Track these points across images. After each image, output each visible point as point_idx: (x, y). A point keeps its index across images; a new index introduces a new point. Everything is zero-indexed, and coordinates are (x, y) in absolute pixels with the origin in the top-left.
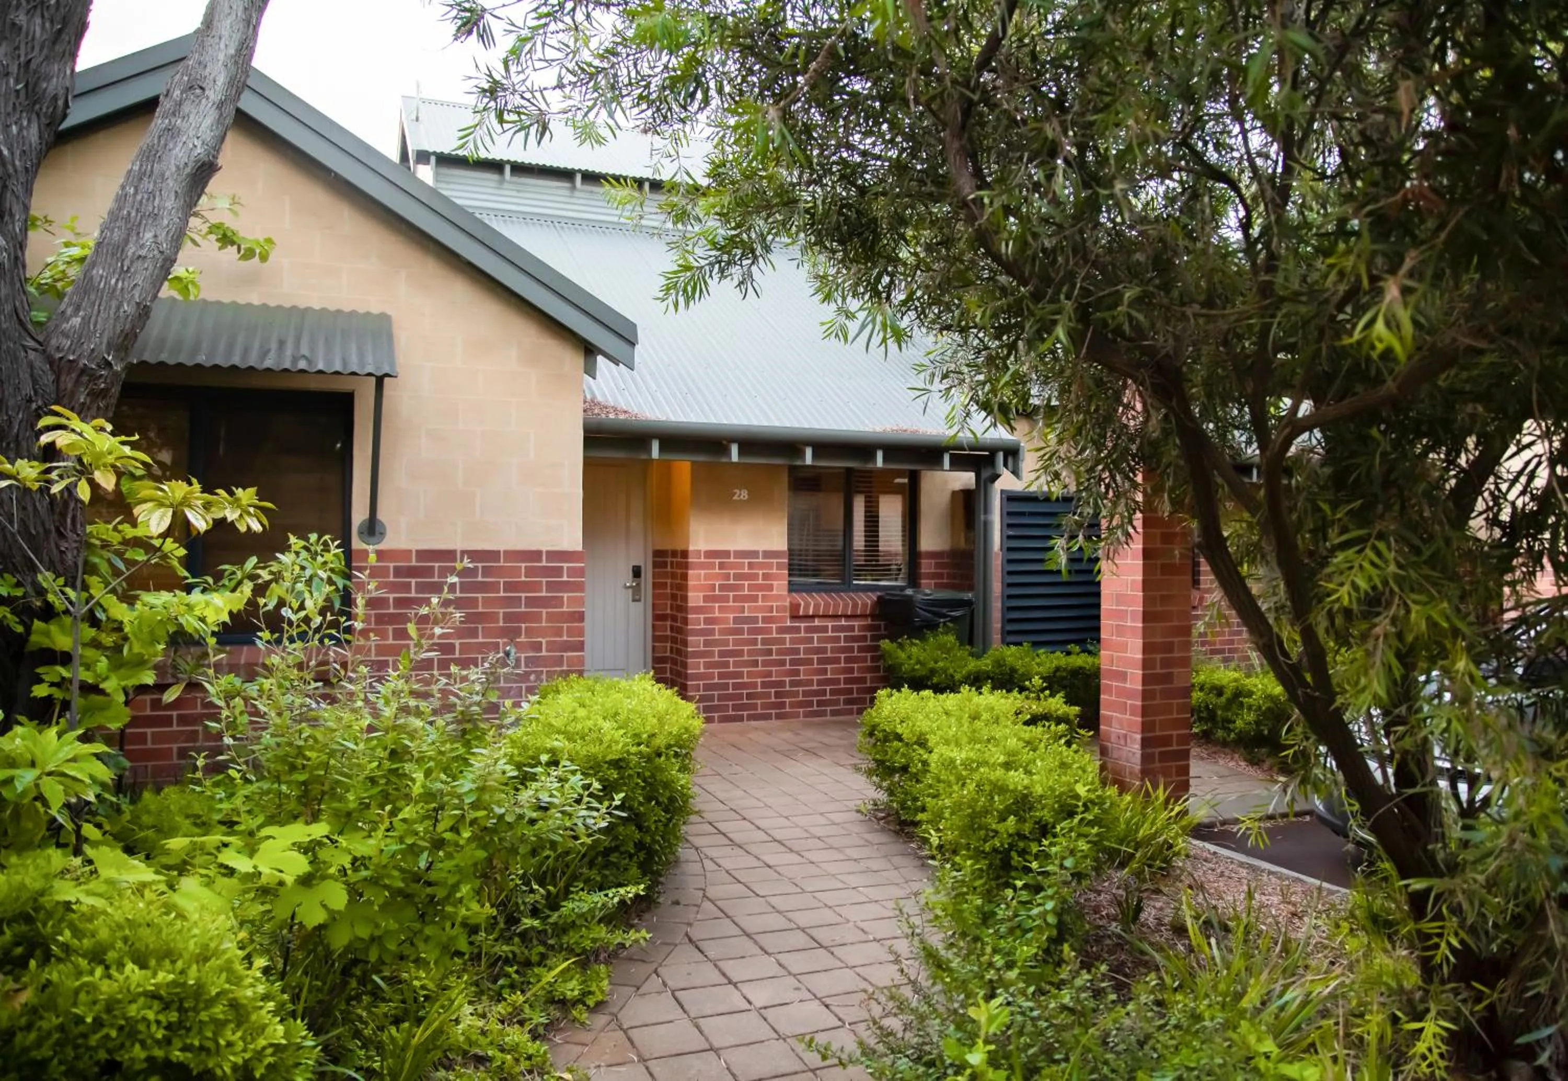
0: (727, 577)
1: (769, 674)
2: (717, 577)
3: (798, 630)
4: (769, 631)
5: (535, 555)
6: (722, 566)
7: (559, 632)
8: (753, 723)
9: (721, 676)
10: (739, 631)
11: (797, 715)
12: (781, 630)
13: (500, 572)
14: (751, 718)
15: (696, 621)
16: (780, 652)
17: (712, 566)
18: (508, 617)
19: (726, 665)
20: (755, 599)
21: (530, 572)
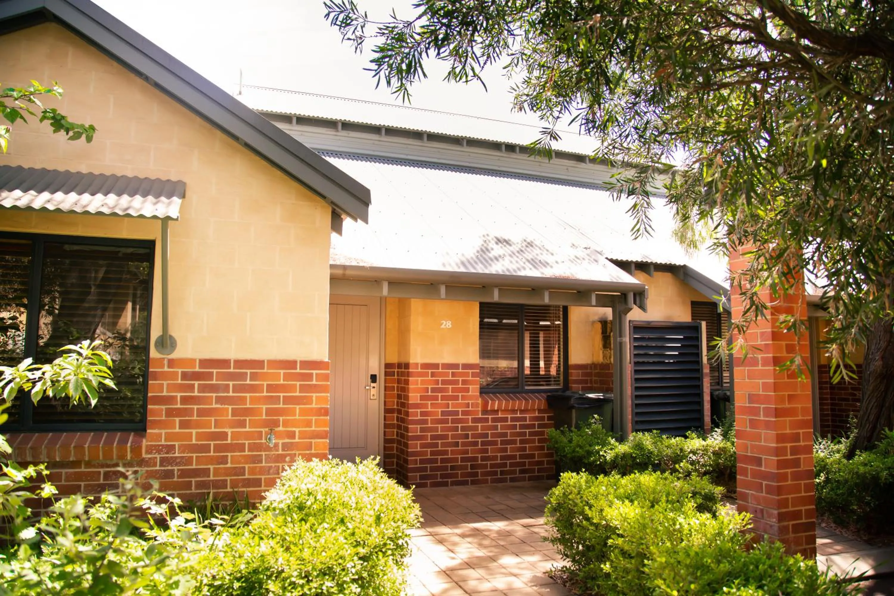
0: (437, 382)
1: (467, 452)
2: (429, 382)
3: (487, 420)
4: (467, 421)
5: (290, 364)
6: (433, 375)
7: (308, 424)
8: (455, 487)
9: (432, 453)
10: (446, 421)
11: (486, 481)
12: (475, 420)
13: (264, 376)
14: (454, 483)
15: (415, 414)
16: (474, 436)
17: (426, 375)
18: (269, 412)
19: (436, 445)
20: (456, 398)
21: (287, 377)
